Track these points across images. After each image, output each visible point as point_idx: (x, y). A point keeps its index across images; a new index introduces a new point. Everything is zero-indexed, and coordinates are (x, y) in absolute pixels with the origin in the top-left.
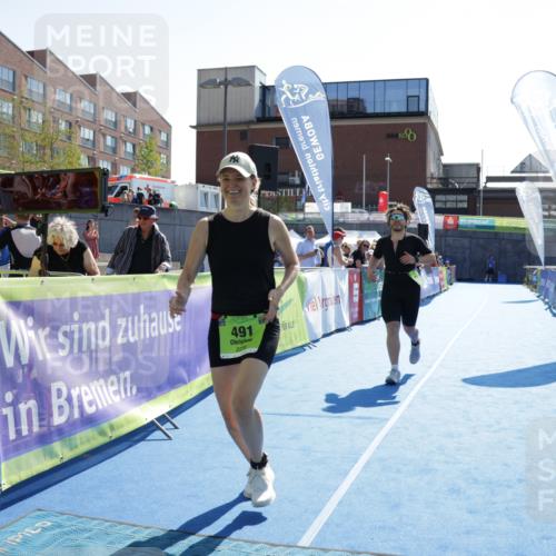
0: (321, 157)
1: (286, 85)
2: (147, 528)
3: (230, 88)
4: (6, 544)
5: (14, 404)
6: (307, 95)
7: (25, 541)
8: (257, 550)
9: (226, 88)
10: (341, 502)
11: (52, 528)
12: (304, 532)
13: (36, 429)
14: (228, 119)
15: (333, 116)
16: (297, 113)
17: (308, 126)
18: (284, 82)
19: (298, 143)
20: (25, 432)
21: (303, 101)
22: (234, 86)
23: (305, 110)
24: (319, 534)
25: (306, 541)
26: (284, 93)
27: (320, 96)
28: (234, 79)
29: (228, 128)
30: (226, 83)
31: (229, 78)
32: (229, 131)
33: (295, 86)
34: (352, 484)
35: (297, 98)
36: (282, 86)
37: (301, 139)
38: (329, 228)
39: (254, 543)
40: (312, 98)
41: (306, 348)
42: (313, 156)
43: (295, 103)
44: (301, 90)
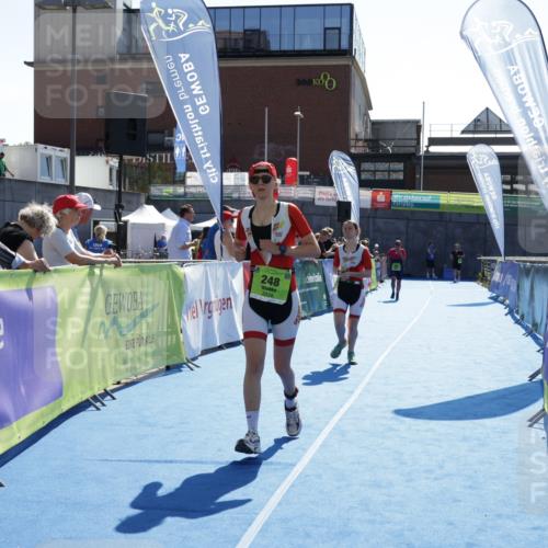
0: (205, 111)
1: (156, 10)
6: (186, 24)
9: (74, 10)
15: (222, 54)
16: (173, 49)
17: (189, 67)
18: (154, 5)
19: (174, 91)
21: (180, 33)
22: (87, 8)
23: (183, 46)
26: (153, 20)
27: (204, 26)
30: (74, 4)
33: (170, 11)
35: (172, 27)
36: (152, 10)
38: (217, 207)
40: (193, 29)
41: (185, 369)
42: (195, 109)
43: (169, 34)
44: (178, 17)
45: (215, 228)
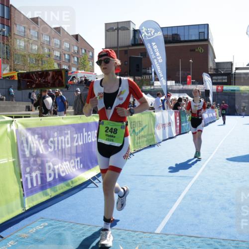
0: (161, 61)
1: (144, 29)
2: (89, 225)
3: (119, 31)
4: (29, 233)
5: (30, 173)
6: (154, 34)
7: (37, 232)
8: (137, 235)
9: (118, 31)
10: (173, 214)
11: (48, 226)
12: (157, 227)
13: (39, 183)
14: (119, 45)
15: (166, 42)
16: (150, 41)
17: (155, 47)
18: (143, 28)
20: (35, 185)
21: (152, 36)
22: (122, 30)
23: (155, 40)
24: (164, 228)
25: (158, 231)
26: (143, 33)
27: (160, 34)
28: (122, 27)
29: (119, 49)
30: (118, 29)
31: (119, 27)
32: (120, 51)
33: (149, 29)
34: (178, 206)
35: (149, 35)
36: (143, 29)
37: (152, 53)
38: (165, 92)
39: (135, 232)
40: (156, 35)
41: (156, 146)
42: (158, 61)
43: (149, 37)
44: (151, 31)
45: (165, 100)
